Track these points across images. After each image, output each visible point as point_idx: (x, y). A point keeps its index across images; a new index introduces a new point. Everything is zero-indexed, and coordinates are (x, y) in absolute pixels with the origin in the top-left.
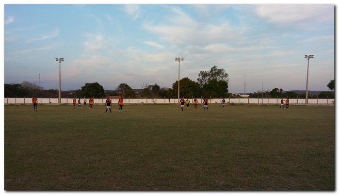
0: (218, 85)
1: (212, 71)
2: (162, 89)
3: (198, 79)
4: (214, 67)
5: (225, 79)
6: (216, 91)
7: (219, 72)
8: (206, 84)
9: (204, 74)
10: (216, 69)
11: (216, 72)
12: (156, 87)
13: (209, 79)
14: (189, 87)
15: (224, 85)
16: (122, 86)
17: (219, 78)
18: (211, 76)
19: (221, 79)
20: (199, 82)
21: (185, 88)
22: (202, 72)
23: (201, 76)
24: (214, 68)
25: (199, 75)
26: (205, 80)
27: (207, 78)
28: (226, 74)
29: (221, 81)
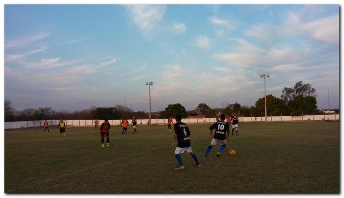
0: (305, 102)
1: (296, 87)
2: (243, 107)
3: (282, 96)
4: (300, 82)
5: (312, 95)
6: (303, 107)
7: (305, 88)
9: (288, 91)
10: (301, 85)
11: (301, 88)
12: (237, 106)
13: (294, 95)
14: (274, 104)
15: (312, 101)
17: (305, 94)
18: (297, 92)
19: (307, 94)
20: (283, 99)
21: (270, 105)
22: (286, 89)
23: (285, 92)
24: (299, 84)
25: (283, 92)
26: (290, 97)
27: (291, 95)
28: (313, 89)
29: (308, 97)
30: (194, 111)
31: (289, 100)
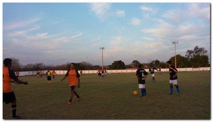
0: (201, 59)
1: (195, 49)
2: (161, 62)
3: (186, 56)
5: (205, 54)
6: (200, 62)
7: (201, 50)
8: (192, 58)
9: (190, 52)
10: (198, 48)
11: (198, 50)
12: (157, 62)
13: (194, 55)
14: (181, 60)
15: (206, 58)
16: (134, 62)
17: (201, 54)
18: (195, 53)
19: (203, 54)
22: (188, 51)
23: (188, 53)
25: (187, 53)
26: (191, 56)
27: (192, 54)
28: (206, 51)
29: (203, 56)
31: (190, 57)
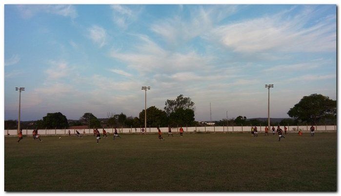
0: (184, 114)
1: (178, 100)
2: (129, 118)
3: (165, 108)
4: (181, 96)
5: (191, 108)
6: (183, 119)
7: (186, 101)
8: (173, 113)
9: (170, 103)
10: (182, 98)
11: (182, 101)
12: (122, 117)
13: (175, 107)
14: (157, 115)
15: (191, 113)
16: (86, 115)
17: (185, 107)
18: (178, 105)
19: (187, 107)
20: (166, 111)
21: (152, 116)
22: (168, 101)
23: (168, 105)
24: (180, 97)
25: (166, 104)
26: (172, 109)
27: (173, 107)
28: (192, 103)
29: (187, 110)
30: (78, 121)
31: (171, 111)
